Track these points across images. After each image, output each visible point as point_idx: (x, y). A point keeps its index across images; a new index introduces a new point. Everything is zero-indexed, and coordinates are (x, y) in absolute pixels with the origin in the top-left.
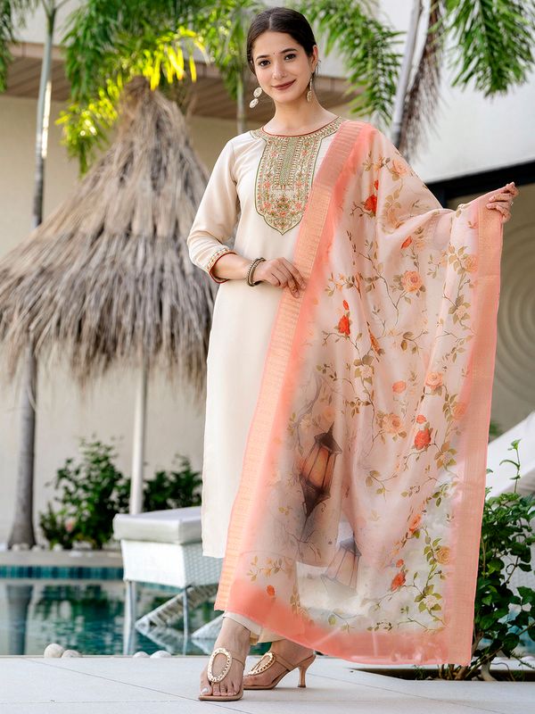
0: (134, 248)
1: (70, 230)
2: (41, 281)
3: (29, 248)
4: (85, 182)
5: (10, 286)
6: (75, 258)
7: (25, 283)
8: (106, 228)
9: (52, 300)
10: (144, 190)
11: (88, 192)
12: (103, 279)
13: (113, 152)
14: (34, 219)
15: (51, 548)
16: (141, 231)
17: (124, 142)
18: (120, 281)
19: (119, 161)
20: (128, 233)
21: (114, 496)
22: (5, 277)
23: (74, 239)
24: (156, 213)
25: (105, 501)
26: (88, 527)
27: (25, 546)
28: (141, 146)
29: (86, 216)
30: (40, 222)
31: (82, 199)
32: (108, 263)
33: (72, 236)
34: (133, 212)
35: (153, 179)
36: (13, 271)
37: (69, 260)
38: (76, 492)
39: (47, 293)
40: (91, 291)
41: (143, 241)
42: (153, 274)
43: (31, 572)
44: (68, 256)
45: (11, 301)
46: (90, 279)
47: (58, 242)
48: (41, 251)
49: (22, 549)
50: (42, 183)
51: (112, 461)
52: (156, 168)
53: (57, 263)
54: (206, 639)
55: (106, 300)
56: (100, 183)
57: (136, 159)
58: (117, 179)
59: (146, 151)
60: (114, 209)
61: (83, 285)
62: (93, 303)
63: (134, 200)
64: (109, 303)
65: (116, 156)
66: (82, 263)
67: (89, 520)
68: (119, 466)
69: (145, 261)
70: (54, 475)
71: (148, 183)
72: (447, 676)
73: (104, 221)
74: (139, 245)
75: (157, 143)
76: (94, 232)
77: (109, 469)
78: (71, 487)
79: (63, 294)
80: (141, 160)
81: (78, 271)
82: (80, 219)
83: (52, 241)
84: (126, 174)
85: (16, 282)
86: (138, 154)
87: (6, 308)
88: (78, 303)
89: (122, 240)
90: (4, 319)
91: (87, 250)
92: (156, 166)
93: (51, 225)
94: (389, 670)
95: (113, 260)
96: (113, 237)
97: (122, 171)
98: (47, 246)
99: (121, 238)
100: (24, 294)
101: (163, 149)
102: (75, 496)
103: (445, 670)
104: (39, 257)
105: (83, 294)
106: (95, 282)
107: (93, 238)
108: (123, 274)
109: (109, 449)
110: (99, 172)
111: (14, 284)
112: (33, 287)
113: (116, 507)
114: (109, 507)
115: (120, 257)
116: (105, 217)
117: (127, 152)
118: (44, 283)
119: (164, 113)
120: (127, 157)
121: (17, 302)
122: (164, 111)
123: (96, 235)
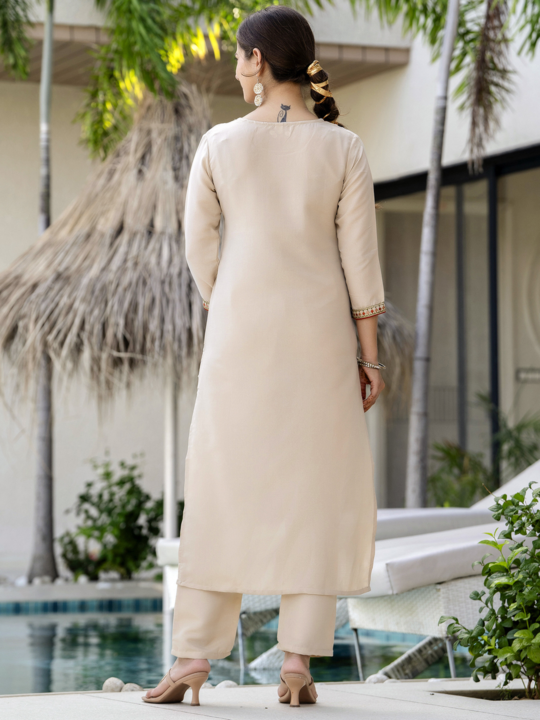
0: (158, 246)
1: (86, 229)
2: (57, 287)
3: (41, 251)
4: (99, 176)
5: (23, 295)
6: (93, 261)
7: (40, 290)
8: (126, 226)
9: (71, 307)
10: (165, 183)
11: (104, 186)
12: (125, 282)
13: (130, 141)
14: (41, 219)
15: (76, 580)
16: (165, 228)
17: (141, 130)
18: (145, 283)
19: (136, 151)
20: (150, 230)
21: (142, 520)
22: (17, 284)
23: (92, 239)
24: (180, 207)
25: (132, 525)
26: (116, 555)
27: (47, 579)
28: (160, 134)
29: (103, 213)
30: (48, 223)
31: (97, 195)
32: (130, 264)
33: (88, 236)
34: (155, 207)
35: (175, 169)
36: (25, 278)
37: (87, 263)
38: (100, 517)
39: (64, 301)
40: (113, 295)
41: (167, 237)
42: (180, 274)
43: (56, 607)
44: (85, 259)
45: (25, 310)
46: (111, 283)
47: (74, 244)
48: (56, 255)
49: (43, 583)
50: (48, 178)
51: (138, 482)
52: (177, 157)
53: (74, 267)
54: (264, 669)
55: (130, 304)
56: (116, 177)
57: (155, 149)
58: (134, 172)
59: (165, 139)
60: (134, 204)
61: (104, 289)
62: (116, 307)
63: (155, 194)
64: (134, 307)
65: (133, 146)
66: (103, 264)
67: (115, 547)
68: (145, 485)
69: (170, 261)
70: (74, 500)
71: (170, 175)
72: (535, 695)
73: (123, 218)
74: (163, 243)
75: (177, 129)
76: (113, 230)
77: (135, 491)
78: (94, 512)
79: (84, 300)
80: (160, 149)
81: (98, 274)
82: (96, 218)
83: (66, 243)
84: (144, 165)
85: (30, 289)
86: (157, 143)
87: (22, 317)
88: (100, 309)
89: (144, 238)
90: (20, 330)
91: (106, 250)
92: (177, 155)
93: (64, 224)
94: (470, 691)
95: (135, 260)
96: (134, 235)
97: (140, 162)
98: (61, 249)
99: (143, 236)
100: (40, 303)
101: (183, 136)
102: (99, 523)
103: (532, 689)
104: (53, 261)
105: (104, 299)
106: (118, 285)
107: (112, 237)
108: (148, 275)
109: (133, 468)
110: (114, 164)
111: (28, 292)
112: (49, 294)
113: (145, 532)
114: (136, 532)
115: (143, 257)
116: (123, 214)
117: (145, 141)
118: (60, 290)
119: (183, 96)
120: (145, 147)
121: (32, 312)
122: (182, 94)
123: (115, 233)
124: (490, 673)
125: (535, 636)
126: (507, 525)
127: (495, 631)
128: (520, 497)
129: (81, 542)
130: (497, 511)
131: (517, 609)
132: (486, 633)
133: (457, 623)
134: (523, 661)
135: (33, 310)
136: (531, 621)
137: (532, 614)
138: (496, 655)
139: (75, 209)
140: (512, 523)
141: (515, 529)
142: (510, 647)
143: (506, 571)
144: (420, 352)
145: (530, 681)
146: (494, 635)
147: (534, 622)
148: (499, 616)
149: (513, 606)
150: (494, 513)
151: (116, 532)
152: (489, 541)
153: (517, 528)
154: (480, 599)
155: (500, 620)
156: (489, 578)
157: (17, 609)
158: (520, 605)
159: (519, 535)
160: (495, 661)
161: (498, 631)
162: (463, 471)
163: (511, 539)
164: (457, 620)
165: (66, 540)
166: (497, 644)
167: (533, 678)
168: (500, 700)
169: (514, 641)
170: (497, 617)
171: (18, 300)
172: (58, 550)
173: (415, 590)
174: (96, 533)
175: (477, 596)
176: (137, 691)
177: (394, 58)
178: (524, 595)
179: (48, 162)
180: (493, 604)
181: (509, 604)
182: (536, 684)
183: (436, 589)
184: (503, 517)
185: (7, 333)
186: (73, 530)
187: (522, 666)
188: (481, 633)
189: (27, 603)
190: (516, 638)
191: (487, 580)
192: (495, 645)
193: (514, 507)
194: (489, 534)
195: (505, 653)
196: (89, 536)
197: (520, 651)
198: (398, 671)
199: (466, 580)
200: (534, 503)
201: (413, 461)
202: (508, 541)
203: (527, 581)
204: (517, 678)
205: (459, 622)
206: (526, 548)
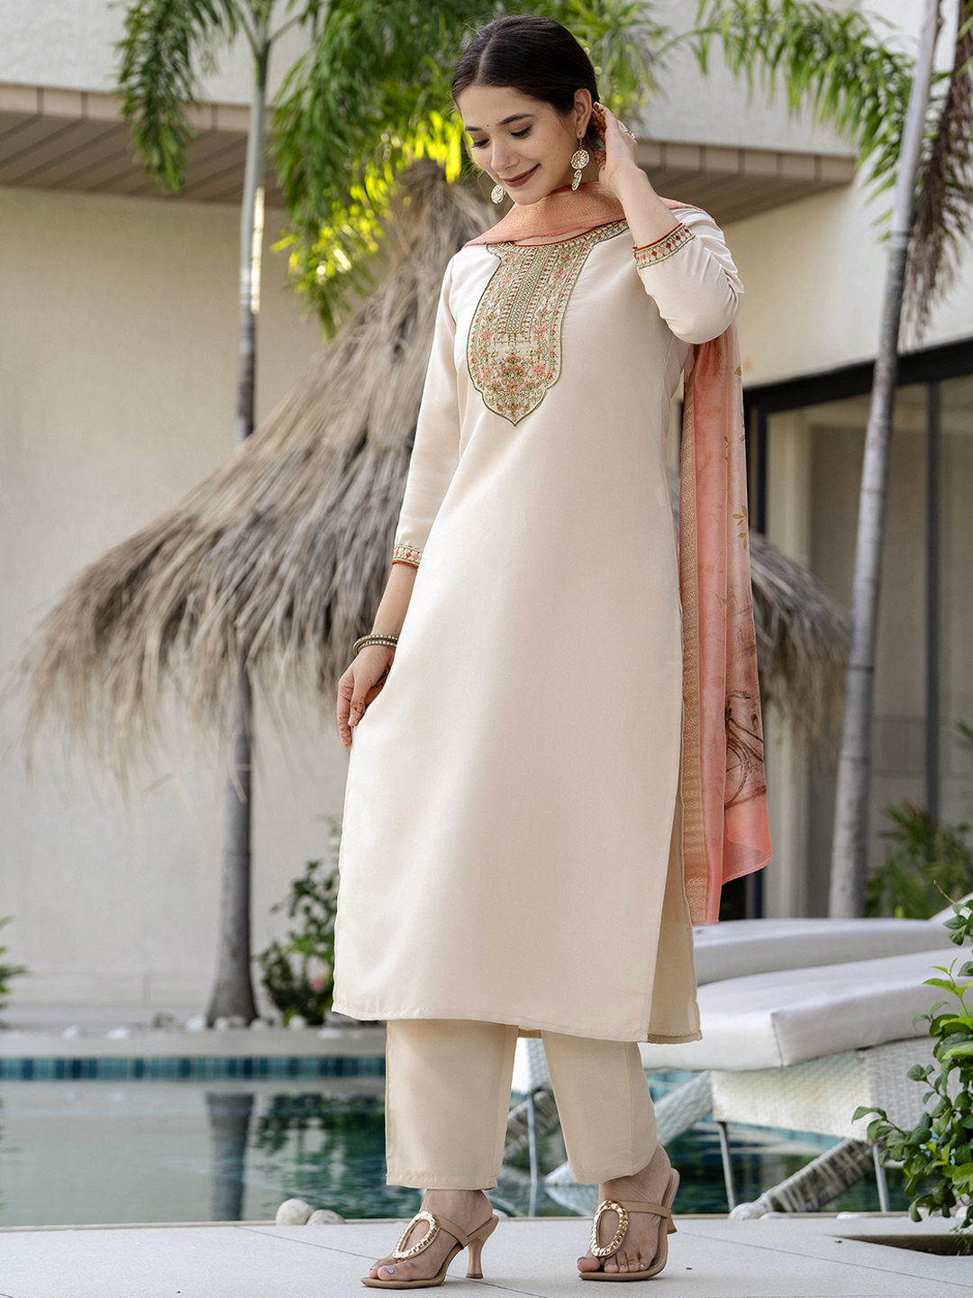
1: (306, 443)
2: (254, 537)
3: (231, 478)
4: (329, 356)
5: (199, 548)
6: (315, 495)
7: (225, 542)
8: (371, 438)
9: (275, 571)
11: (337, 373)
12: (367, 530)
13: (381, 298)
14: (239, 425)
15: (286, 1023)
17: (400, 280)
19: (391, 315)
22: (189, 531)
23: (314, 460)
27: (238, 1020)
28: (432, 286)
29: (334, 417)
30: (250, 429)
31: (325, 387)
32: (375, 501)
33: (309, 454)
36: (203, 521)
37: (305, 497)
39: (266, 559)
40: (347, 553)
43: (249, 1068)
44: (302, 492)
45: (201, 575)
46: (343, 531)
47: (285, 466)
48: (255, 483)
49: (232, 1026)
50: (252, 358)
53: (283, 505)
54: (571, 1185)
55: (374, 569)
56: (358, 357)
57: (423, 311)
58: (388, 349)
60: (385, 402)
61: (332, 541)
62: (349, 575)
64: (380, 574)
65: (386, 307)
66: (331, 500)
70: (286, 891)
73: (367, 426)
76: (349, 446)
78: (319, 912)
79: (296, 560)
81: (322, 517)
82: (322, 424)
83: (273, 464)
84: (405, 338)
85: (209, 541)
86: (426, 302)
87: (193, 587)
88: (323, 576)
89: (400, 459)
90: (189, 607)
91: (338, 476)
93: (270, 435)
94: (905, 1236)
95: (384, 495)
96: (383, 453)
97: (397, 333)
98: (262, 475)
99: (399, 455)
100: (224, 562)
104: (250, 494)
105: (331, 560)
106: (354, 537)
107: (348, 456)
110: (355, 335)
111: (206, 544)
112: (240, 548)
115: (397, 491)
116: (368, 419)
117: (406, 299)
118: (259, 541)
120: (405, 309)
121: (212, 578)
123: (353, 449)
124: (941, 1206)
127: (949, 1136)
129: (296, 961)
130: (958, 928)
132: (935, 1138)
133: (885, 1119)
135: (213, 574)
138: (950, 1176)
139: (288, 409)
143: (969, 1033)
144: (858, 657)
146: (948, 1142)
148: (959, 1109)
150: (951, 931)
152: (941, 981)
154: (925, 1079)
155: (959, 1116)
156: (941, 1043)
157: (185, 1069)
160: (950, 1186)
161: (955, 1136)
162: (931, 858)
164: (883, 1114)
165: (273, 957)
166: (953, 1158)
168: (955, 1254)
170: (955, 1110)
171: (189, 557)
172: (258, 973)
173: (823, 1060)
174: (322, 947)
175: (919, 1075)
176: (333, 1224)
177: (830, 172)
179: (252, 331)
180: (948, 1087)
183: (859, 1059)
184: (967, 939)
185: (169, 611)
186: (285, 942)
188: (926, 1137)
189: (202, 1059)
191: (938, 1046)
192: (950, 1159)
194: (940, 968)
195: (966, 1174)
196: (310, 953)
198: (794, 1194)
199: (910, 1045)
201: (842, 838)
205: (888, 1119)
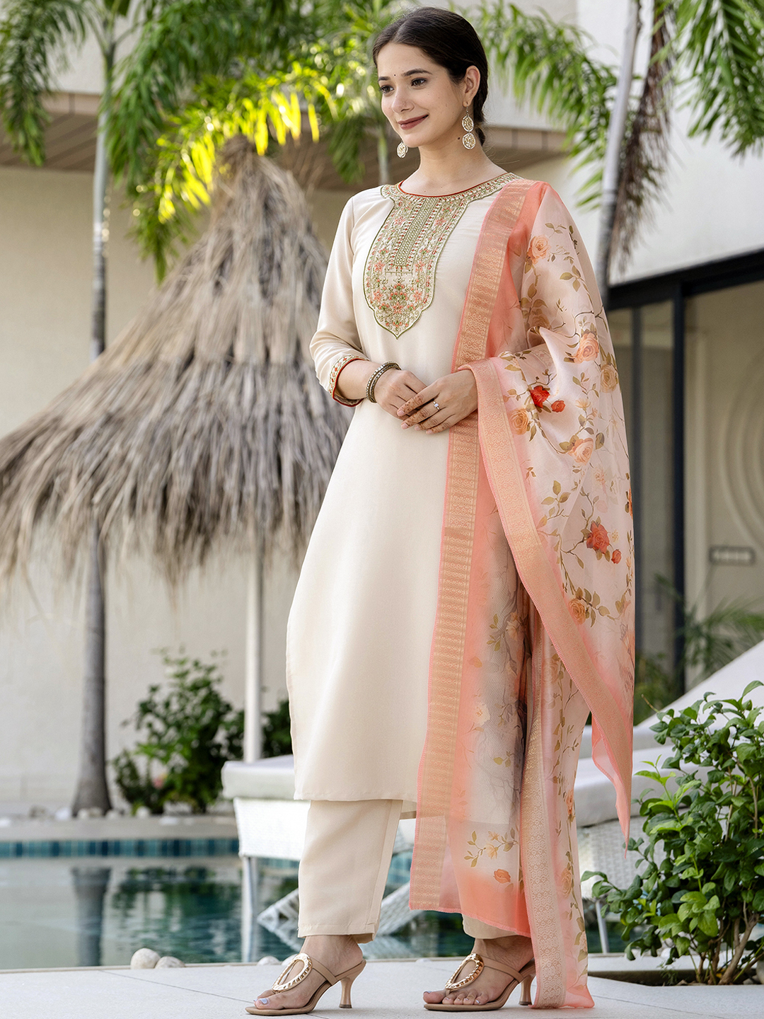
0: (238, 381)
1: (146, 358)
2: (107, 432)
3: (88, 387)
5: (63, 442)
6: (154, 400)
7: (84, 436)
8: (197, 354)
9: (123, 459)
10: (250, 299)
11: (170, 303)
12: (195, 427)
13: (204, 245)
14: (93, 345)
15: (134, 813)
16: (248, 357)
17: (219, 230)
18: (220, 429)
19: (212, 258)
20: (229, 360)
21: (221, 737)
22: (56, 429)
23: (153, 372)
24: (268, 331)
25: (208, 743)
26: (185, 783)
27: (97, 811)
28: (244, 236)
29: (168, 338)
30: (102, 348)
31: (161, 314)
32: (201, 404)
33: (149, 367)
34: (235, 330)
35: (263, 282)
36: (66, 421)
37: (147, 401)
38: (166, 732)
39: (116, 450)
40: (180, 444)
41: (251, 370)
42: (266, 417)
43: (105, 848)
44: (144, 397)
45: (65, 463)
46: (176, 428)
47: (130, 377)
48: (106, 391)
49: (92, 816)
50: (103, 292)
51: (216, 687)
52: (266, 267)
53: (129, 407)
55: (201, 457)
56: (187, 291)
57: (237, 255)
58: (210, 285)
59: (251, 243)
60: (208, 326)
61: (168, 436)
62: (182, 462)
63: (236, 313)
64: (206, 461)
65: (208, 251)
66: (167, 403)
67: (186, 771)
68: (225, 692)
69: (254, 400)
70: (132, 710)
71: (255, 289)
72: (709, 979)
73: (194, 345)
74: (245, 376)
75: (266, 230)
76: (181, 360)
77: (212, 699)
78: (159, 726)
79: (140, 449)
80: (244, 256)
81: (160, 416)
82: (159, 343)
83: (120, 375)
84: (223, 276)
85: (72, 436)
86: (240, 248)
87: (58, 473)
88: (161, 462)
89: (221, 371)
90: (56, 488)
91: (171, 386)
92: (265, 263)
93: (118, 352)
94: (622, 972)
95: (208, 399)
96: (207, 367)
97: (217, 272)
98: (112, 384)
99: (220, 368)
100: (83, 453)
101: (274, 239)
102: (165, 740)
103: (705, 971)
104: (103, 399)
105: (167, 450)
106: (185, 432)
107: (180, 369)
108: (224, 419)
109: (210, 670)
110: (184, 274)
111: (69, 439)
112: (96, 441)
113: (224, 752)
114: (214, 752)
115: (219, 395)
116: (195, 339)
117: (224, 246)
118: (111, 436)
119: (275, 187)
120: (224, 252)
121: (74, 464)
122: (274, 185)
123: (183, 363)
124: (650, 948)
125: (709, 900)
126: (674, 749)
127: (655, 893)
128: (691, 712)
129: (141, 763)
130: (661, 731)
131: (685, 863)
132: (645, 895)
133: (606, 880)
134: (693, 932)
135: (75, 462)
136: (705, 880)
137: (706, 870)
138: (656, 924)
139: (132, 333)
140: (681, 748)
141: (685, 756)
142: (675, 914)
143: (670, 812)
145: (703, 959)
146: (655, 898)
147: (708, 881)
148: (663, 872)
149: (681, 860)
150: (656, 733)
151: (187, 752)
152: (649, 772)
153: (687, 755)
154: (637, 849)
155: (663, 878)
156: (649, 821)
157: (56, 850)
158: (689, 859)
159: (691, 764)
160: (657, 932)
161: (660, 893)
163: (679, 769)
164: (605, 876)
165: (123, 761)
166: (659, 910)
167: (707, 956)
168: (661, 985)
169: (681, 907)
170: (660, 873)
171: (56, 449)
172: (112, 774)
174: (162, 753)
175: (633, 846)
176: (176, 967)
177: (554, 144)
178: (695, 844)
179: (103, 272)
180: (654, 855)
181: (676, 858)
182: (710, 964)
183: (584, 835)
184: (668, 739)
185: (40, 492)
186: (132, 748)
187: (692, 939)
188: (638, 894)
189: (69, 842)
190: (683, 903)
191: (646, 823)
192: (657, 911)
193: (683, 726)
194: (648, 763)
195: (669, 922)
196: (152, 756)
197: (689, 920)
200: (710, 720)
202: (673, 772)
203: (700, 825)
204: (684, 954)
205: (608, 880)
206: (699, 782)
